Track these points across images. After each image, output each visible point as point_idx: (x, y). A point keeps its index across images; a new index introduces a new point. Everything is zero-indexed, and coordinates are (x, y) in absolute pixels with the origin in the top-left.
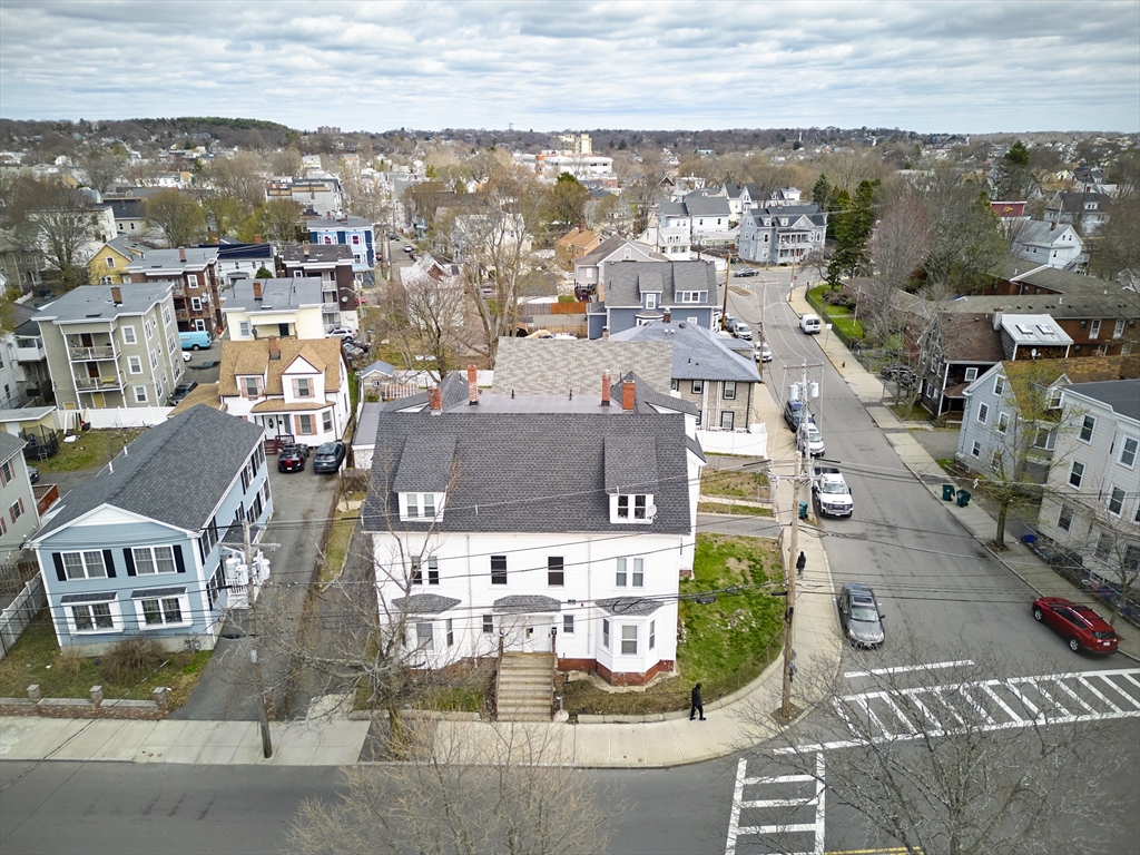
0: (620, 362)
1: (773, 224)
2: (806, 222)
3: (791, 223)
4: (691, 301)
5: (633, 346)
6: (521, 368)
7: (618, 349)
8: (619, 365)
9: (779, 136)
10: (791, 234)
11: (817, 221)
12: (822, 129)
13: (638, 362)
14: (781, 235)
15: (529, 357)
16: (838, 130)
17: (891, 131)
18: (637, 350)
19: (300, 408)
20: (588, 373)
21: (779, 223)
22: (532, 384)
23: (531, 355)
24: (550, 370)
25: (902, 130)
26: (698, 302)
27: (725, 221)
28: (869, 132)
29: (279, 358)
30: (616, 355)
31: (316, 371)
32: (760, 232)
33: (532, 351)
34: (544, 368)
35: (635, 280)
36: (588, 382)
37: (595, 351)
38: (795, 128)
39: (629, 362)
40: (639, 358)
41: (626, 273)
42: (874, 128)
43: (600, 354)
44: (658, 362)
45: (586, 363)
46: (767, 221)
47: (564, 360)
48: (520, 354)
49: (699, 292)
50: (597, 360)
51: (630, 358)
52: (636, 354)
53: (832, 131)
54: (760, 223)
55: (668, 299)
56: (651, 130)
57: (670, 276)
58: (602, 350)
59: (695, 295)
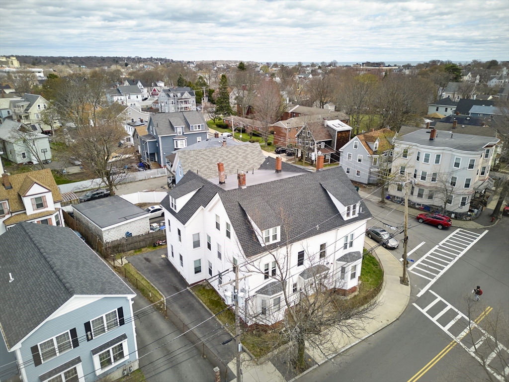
0: (240, 155)
1: (174, 96)
2: (188, 95)
3: (182, 95)
4: (198, 129)
5: (243, 147)
6: (196, 166)
7: (237, 149)
8: (241, 157)
9: (114, 60)
10: (183, 100)
11: (191, 94)
12: (133, 57)
13: (248, 154)
14: (179, 101)
15: (197, 159)
16: (141, 58)
17: (164, 59)
18: (245, 148)
19: (40, 216)
20: (229, 163)
21: (177, 96)
22: (205, 172)
23: (198, 158)
24: (210, 164)
25: (168, 58)
26: (201, 129)
27: (140, 97)
28: (154, 59)
29: (12, 187)
30: (237, 152)
31: (47, 191)
32: (170, 100)
33: (197, 156)
34: (207, 164)
35: (168, 121)
36: (231, 167)
37: (227, 152)
38: (121, 56)
39: (244, 155)
40: (248, 152)
41: (163, 119)
42: (156, 58)
43: (230, 153)
44: (257, 153)
45: (225, 158)
46: (171, 95)
47: (215, 158)
48: (191, 158)
49: (200, 125)
50: (230, 156)
51: (244, 153)
52: (246, 150)
53: (138, 58)
54: (169, 96)
55: (187, 129)
56: (45, 56)
57: (183, 118)
58: (230, 151)
59: (199, 126)
